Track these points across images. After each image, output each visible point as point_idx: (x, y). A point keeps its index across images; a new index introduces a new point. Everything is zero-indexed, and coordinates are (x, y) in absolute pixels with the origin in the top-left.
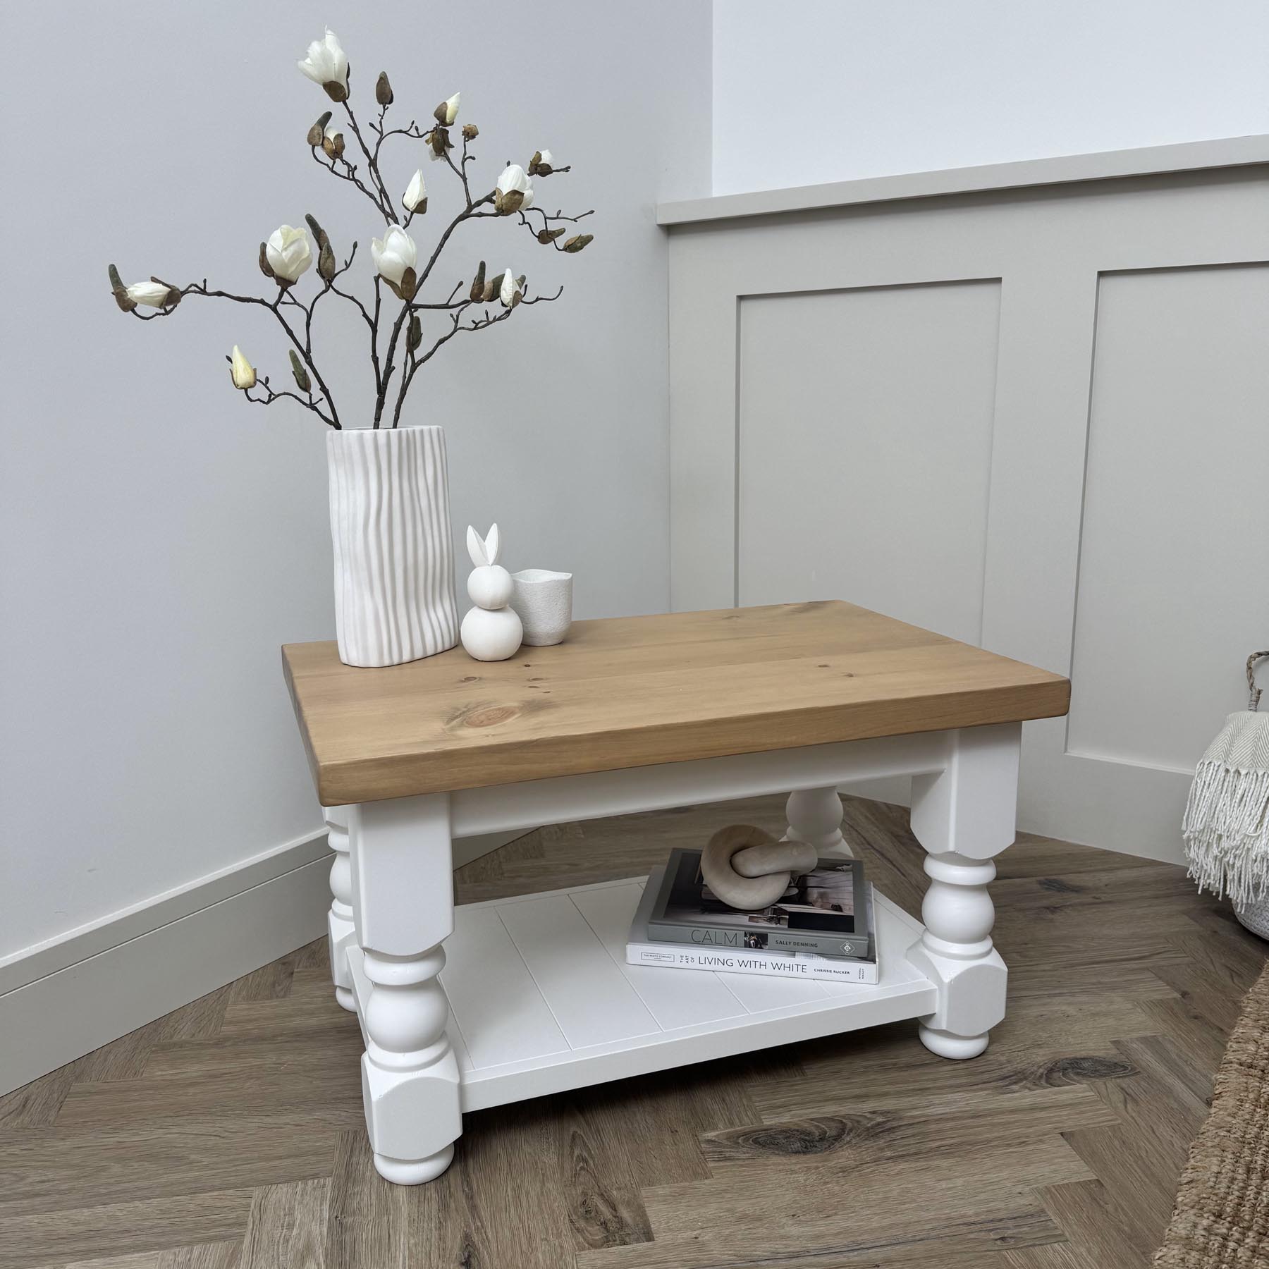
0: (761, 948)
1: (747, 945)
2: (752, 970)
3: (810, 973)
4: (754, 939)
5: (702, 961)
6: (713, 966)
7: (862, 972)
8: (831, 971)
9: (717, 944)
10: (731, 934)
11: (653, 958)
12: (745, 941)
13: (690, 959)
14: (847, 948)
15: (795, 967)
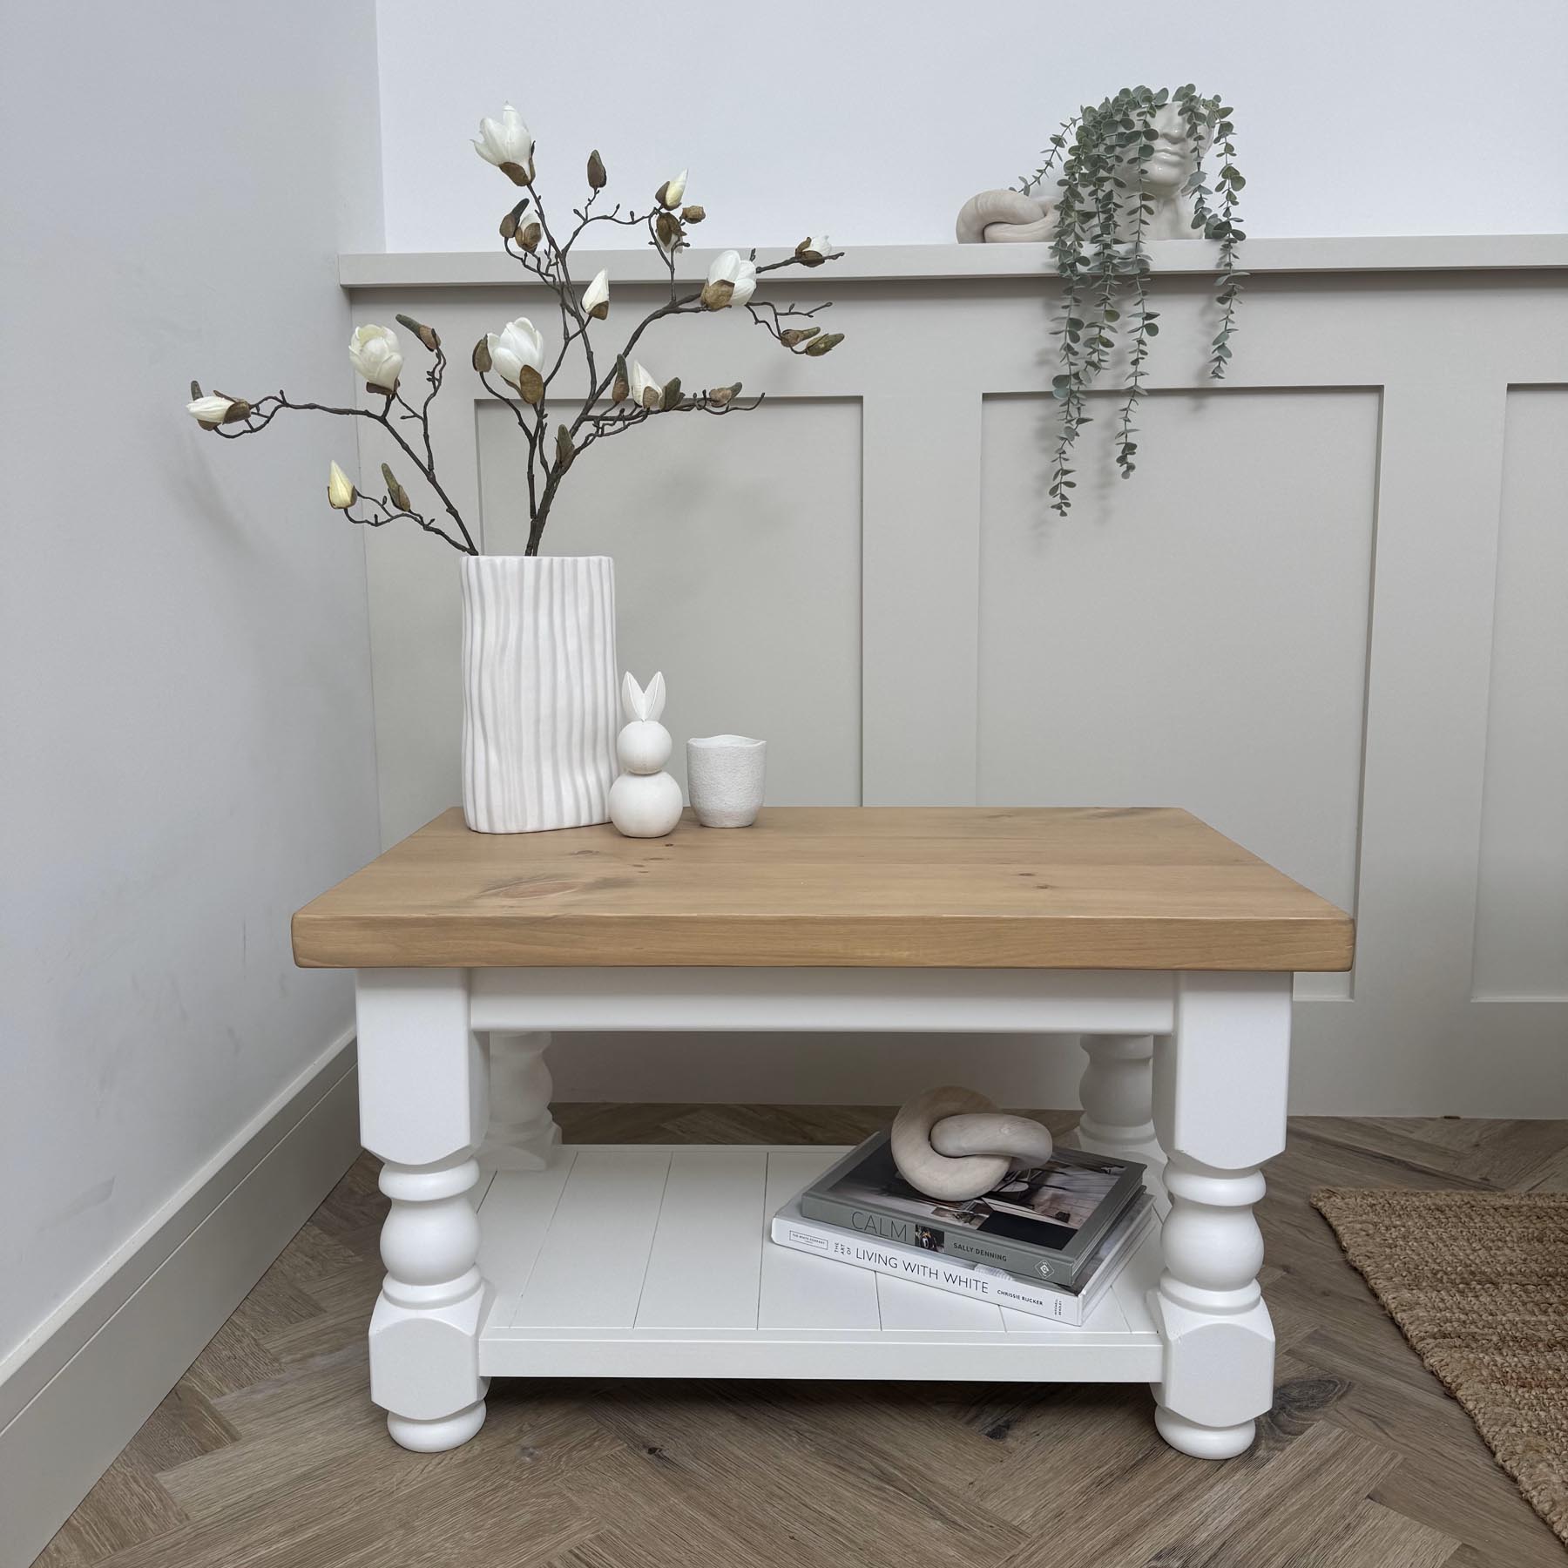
0: (935, 1250)
1: (919, 1243)
2: (920, 1277)
3: (992, 1294)
4: (927, 1237)
5: (861, 1255)
6: (872, 1264)
7: (1058, 1305)
8: (1019, 1297)
9: (882, 1235)
10: (899, 1224)
11: (803, 1241)
12: (917, 1237)
13: (846, 1250)
14: (1044, 1269)
15: (974, 1283)
